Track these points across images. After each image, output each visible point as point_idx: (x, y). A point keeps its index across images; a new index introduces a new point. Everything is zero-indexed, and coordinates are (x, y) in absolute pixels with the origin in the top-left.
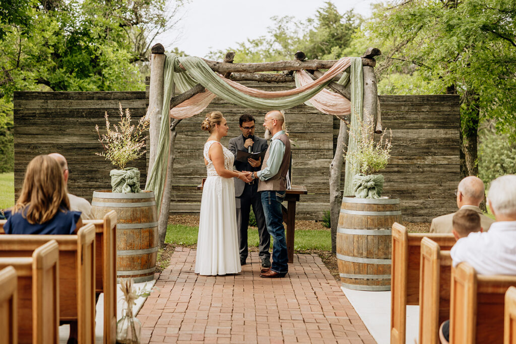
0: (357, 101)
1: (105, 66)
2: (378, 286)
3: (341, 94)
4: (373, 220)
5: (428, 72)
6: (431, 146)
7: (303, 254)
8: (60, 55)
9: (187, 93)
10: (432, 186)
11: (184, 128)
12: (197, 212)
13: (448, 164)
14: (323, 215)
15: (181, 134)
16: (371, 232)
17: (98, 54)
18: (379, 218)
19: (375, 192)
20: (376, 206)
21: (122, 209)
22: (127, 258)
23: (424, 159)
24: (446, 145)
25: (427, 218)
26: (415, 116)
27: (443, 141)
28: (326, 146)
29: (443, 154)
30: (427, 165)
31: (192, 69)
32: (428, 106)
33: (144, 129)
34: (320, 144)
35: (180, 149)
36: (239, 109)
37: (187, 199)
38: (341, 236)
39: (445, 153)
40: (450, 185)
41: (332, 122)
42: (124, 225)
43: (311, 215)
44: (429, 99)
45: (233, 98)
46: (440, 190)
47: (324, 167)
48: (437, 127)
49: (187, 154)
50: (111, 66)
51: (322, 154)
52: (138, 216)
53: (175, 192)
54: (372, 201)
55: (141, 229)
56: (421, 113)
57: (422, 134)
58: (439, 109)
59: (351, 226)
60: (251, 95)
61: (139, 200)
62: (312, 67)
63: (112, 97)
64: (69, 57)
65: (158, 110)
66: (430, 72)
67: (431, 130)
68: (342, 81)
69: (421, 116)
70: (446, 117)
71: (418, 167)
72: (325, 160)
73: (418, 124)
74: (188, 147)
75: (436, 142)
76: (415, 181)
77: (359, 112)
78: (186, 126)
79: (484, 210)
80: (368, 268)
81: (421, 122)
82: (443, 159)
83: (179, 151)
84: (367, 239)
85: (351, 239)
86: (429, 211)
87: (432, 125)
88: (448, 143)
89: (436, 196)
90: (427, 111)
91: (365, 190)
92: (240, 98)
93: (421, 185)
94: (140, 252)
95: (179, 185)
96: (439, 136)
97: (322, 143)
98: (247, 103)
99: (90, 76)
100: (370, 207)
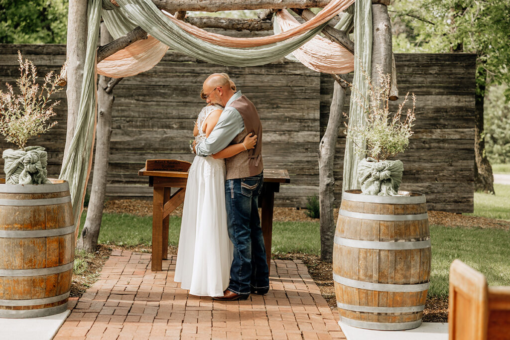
0: (364, 54)
1: (56, 19)
2: (393, 324)
3: (341, 43)
4: (387, 227)
5: (431, 28)
6: (440, 116)
7: (282, 259)
8: (3, 6)
9: (121, 40)
10: (440, 166)
11: (134, 91)
12: (150, 197)
13: (461, 139)
14: (307, 201)
15: (130, 98)
16: (385, 246)
17: (46, 5)
18: (397, 225)
19: (391, 185)
20: (393, 206)
21: (17, 208)
22: (24, 280)
23: (431, 132)
24: (458, 116)
25: (434, 204)
26: (420, 79)
27: (455, 110)
28: (311, 116)
29: (454, 127)
30: (435, 139)
31: (128, 5)
32: (436, 68)
33: (54, 90)
34: (303, 113)
35: (128, 117)
36: (203, 68)
37: (138, 180)
38: (341, 249)
39: (456, 125)
40: (463, 164)
41: (319, 86)
42: (20, 232)
43: (292, 201)
44: (439, 58)
45: (186, 47)
46: (450, 170)
47: (309, 142)
48: (447, 93)
49: (138, 124)
50: (61, 20)
51: (306, 125)
52: (42, 218)
53: (122, 171)
54: (387, 200)
55: (46, 237)
56: (429, 76)
57: (430, 102)
58: (450, 71)
59: (356, 236)
60: (212, 42)
61: (43, 196)
62: (299, 4)
63: (45, 51)
64: (13, 10)
65: (78, 63)
66: (433, 28)
67: (440, 96)
68: (340, 25)
69: (429, 80)
70: (459, 80)
71: (424, 142)
72: (309, 133)
73: (425, 90)
74: (139, 115)
75: (446, 112)
76: (420, 159)
77: (367, 69)
78: (137, 89)
79: (491, 191)
80: (380, 297)
81: (427, 87)
82: (454, 133)
83: (128, 119)
84: (379, 255)
85: (356, 255)
86: (436, 196)
87: (442, 90)
88: (461, 113)
89: (445, 178)
90: (436, 73)
91: (375, 182)
92: (197, 48)
93: (426, 165)
94: (44, 272)
95: (128, 162)
96: (450, 104)
97: (306, 112)
98: (206, 54)
99: (37, 32)
100: (384, 208)
